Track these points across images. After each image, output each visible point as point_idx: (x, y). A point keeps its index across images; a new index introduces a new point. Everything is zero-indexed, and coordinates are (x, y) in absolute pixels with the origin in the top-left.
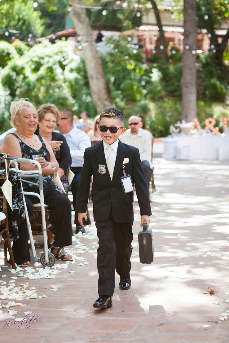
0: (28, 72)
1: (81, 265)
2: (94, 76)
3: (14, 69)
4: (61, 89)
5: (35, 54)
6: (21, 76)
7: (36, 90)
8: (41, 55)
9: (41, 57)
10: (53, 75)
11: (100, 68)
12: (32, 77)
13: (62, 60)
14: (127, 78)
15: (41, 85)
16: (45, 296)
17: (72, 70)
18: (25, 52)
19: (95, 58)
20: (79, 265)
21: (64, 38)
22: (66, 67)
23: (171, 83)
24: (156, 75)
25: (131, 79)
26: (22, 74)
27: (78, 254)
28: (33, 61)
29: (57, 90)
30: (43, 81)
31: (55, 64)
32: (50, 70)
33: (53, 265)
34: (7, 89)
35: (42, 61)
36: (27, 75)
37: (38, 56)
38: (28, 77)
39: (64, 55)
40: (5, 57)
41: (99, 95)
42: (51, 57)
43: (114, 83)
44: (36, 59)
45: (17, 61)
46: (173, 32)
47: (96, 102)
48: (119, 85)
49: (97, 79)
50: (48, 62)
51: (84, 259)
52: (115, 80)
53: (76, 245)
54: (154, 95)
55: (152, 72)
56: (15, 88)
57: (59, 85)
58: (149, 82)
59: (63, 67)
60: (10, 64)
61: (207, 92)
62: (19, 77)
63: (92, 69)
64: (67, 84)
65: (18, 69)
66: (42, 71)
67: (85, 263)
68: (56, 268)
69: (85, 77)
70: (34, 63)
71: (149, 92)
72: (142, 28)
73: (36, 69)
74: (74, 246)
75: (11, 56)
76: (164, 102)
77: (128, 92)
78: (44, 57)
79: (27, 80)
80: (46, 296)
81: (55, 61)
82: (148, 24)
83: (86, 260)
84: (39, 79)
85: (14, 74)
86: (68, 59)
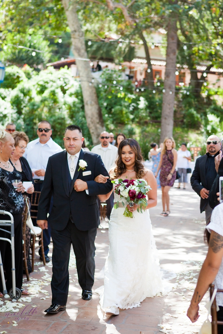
0: (34, 93)
1: (43, 299)
2: (89, 103)
3: (22, 91)
4: (61, 110)
5: (41, 79)
6: (28, 98)
7: (39, 110)
8: (46, 80)
9: (46, 81)
10: (55, 97)
11: (94, 96)
12: (37, 99)
13: (64, 85)
14: (118, 104)
15: (45, 106)
16: (5, 332)
17: (71, 95)
18: (33, 76)
19: (90, 87)
20: (41, 298)
21: (66, 67)
22: (67, 92)
23: (155, 110)
24: (142, 103)
25: (121, 105)
26: (29, 95)
27: (43, 286)
28: (39, 85)
29: (57, 110)
30: (46, 103)
31: (57, 88)
32: (53, 93)
33: (20, 298)
34: (15, 108)
35: (47, 85)
36: (33, 96)
37: (43, 81)
38: (33, 98)
39: (66, 81)
40: (15, 79)
41: (92, 118)
42: (54, 82)
43: (106, 108)
44: (41, 83)
45: (25, 84)
46: (160, 65)
47: (89, 124)
48: (110, 109)
49: (91, 105)
50: (52, 86)
51: (47, 293)
52: (107, 105)
53: (44, 276)
54: (140, 120)
55: (140, 101)
56: (22, 106)
57: (60, 107)
58: (136, 109)
59: (64, 91)
60: (19, 86)
61: (185, 120)
62: (26, 98)
63: (88, 96)
64: (67, 106)
65: (25, 91)
66: (46, 94)
67: (47, 297)
68: (21, 301)
69: (82, 101)
70: (39, 86)
71: (136, 117)
72: (134, 61)
73: (41, 92)
74: (42, 278)
75: (20, 79)
76: (148, 126)
77: (118, 116)
78: (48, 82)
79: (33, 101)
80: (7, 332)
81: (57, 85)
82: (139, 58)
83: (48, 294)
84: (43, 101)
85: (22, 95)
86: (69, 84)
